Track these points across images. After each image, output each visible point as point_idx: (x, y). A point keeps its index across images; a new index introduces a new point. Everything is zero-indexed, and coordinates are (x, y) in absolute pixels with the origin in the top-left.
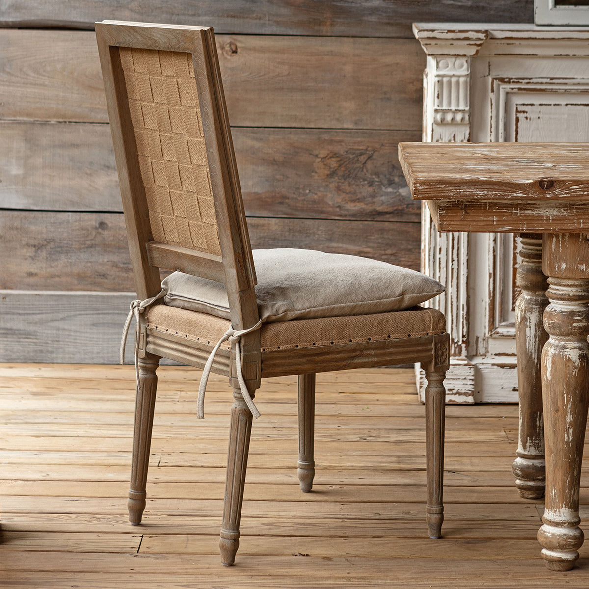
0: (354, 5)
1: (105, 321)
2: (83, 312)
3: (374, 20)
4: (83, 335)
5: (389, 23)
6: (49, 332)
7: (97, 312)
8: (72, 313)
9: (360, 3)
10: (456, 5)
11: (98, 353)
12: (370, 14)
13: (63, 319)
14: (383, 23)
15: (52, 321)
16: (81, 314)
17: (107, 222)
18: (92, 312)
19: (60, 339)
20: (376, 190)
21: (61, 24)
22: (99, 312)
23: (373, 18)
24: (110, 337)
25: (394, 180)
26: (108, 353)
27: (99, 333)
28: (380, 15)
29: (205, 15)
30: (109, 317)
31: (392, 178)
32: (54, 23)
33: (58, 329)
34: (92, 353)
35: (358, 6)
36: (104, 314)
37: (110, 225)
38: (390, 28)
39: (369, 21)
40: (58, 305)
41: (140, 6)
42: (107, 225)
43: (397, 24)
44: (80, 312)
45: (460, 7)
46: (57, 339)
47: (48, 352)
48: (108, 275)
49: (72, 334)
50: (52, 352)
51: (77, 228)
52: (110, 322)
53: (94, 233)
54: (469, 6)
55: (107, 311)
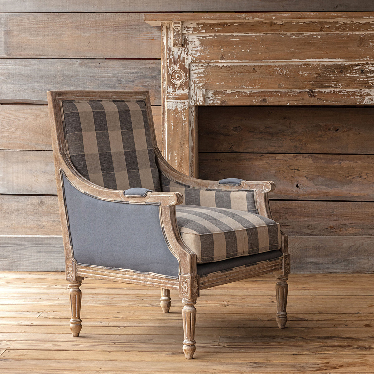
2: (32, 246)
4: (32, 257)
6: (16, 255)
7: (39, 245)
8: (27, 246)
11: (40, 266)
13: (23, 249)
15: (17, 250)
16: (31, 247)
17: (44, 200)
18: (37, 245)
19: (21, 259)
21: (21, 101)
22: (41, 245)
24: (46, 258)
26: (45, 266)
27: (40, 256)
32: (18, 101)
33: (20, 254)
34: (37, 266)
36: (42, 246)
37: (46, 202)
40: (20, 242)
42: (44, 202)
44: (31, 246)
46: (20, 259)
47: (15, 266)
48: (45, 227)
49: (27, 256)
50: (17, 266)
51: (30, 203)
52: (46, 250)
53: (38, 206)
55: (44, 245)
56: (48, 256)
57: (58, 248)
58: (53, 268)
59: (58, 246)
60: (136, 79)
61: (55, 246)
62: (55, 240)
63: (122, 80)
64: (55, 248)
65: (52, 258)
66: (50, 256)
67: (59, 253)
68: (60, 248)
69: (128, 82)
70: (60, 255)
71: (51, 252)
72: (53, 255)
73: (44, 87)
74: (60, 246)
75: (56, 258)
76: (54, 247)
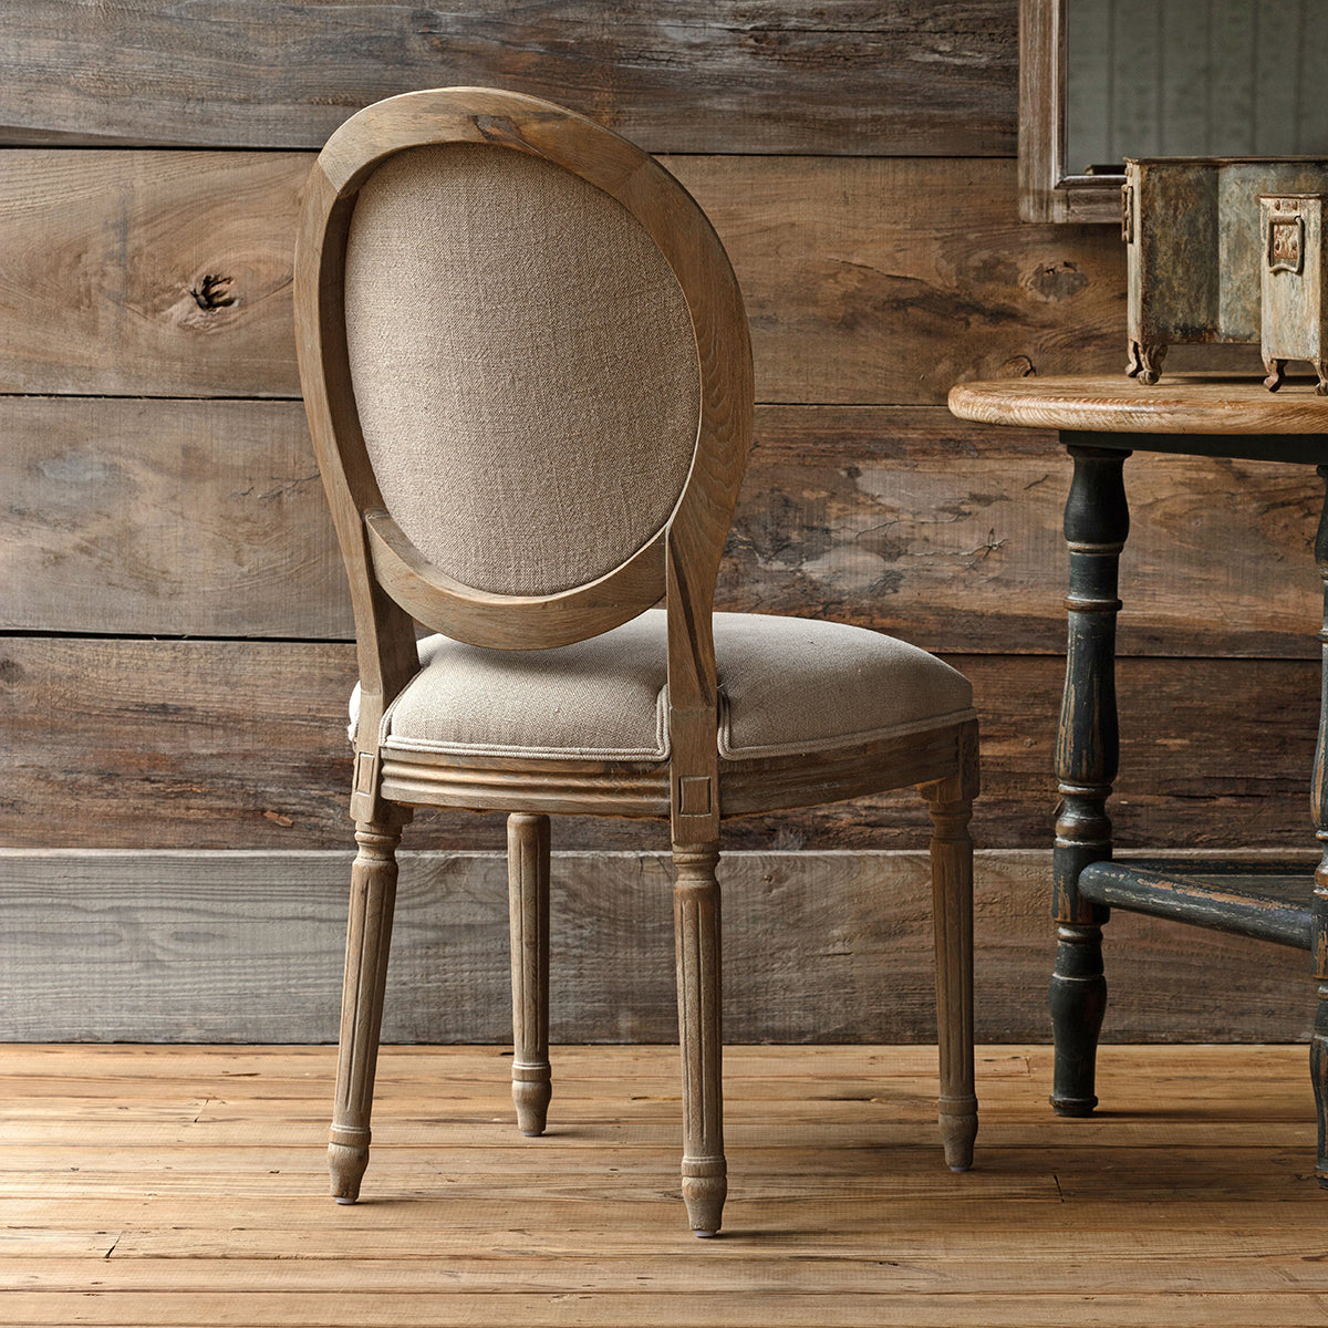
0: (673, 68)
1: (18, 928)
3: (727, 107)
5: (768, 116)
9: (689, 63)
10: (947, 66)
12: (718, 92)
14: (751, 115)
17: (18, 660)
20: (741, 567)
23: (726, 104)
24: (32, 969)
25: (788, 538)
26: (27, 1013)
28: (745, 93)
29: (274, 101)
30: (29, 914)
31: (783, 533)
35: (686, 69)
36: (14, 906)
37: (28, 668)
38: (772, 130)
39: (715, 111)
41: (100, 79)
42: (19, 668)
43: (790, 118)
45: (960, 70)
48: (25, 802)
52: (32, 928)
54: (983, 66)
55: (23, 900)
56: (45, 961)
57: (97, 918)
58: (69, 1020)
59: (100, 904)
60: (514, 11)
61: (81, 903)
62: (80, 872)
63: (438, 12)
64: (81, 917)
65: (66, 968)
66: (53, 960)
67: (102, 945)
68: (109, 918)
69: (467, 23)
70: (108, 953)
71: (58, 938)
72: (65, 952)
73: (12, 52)
74: (109, 904)
75: (83, 967)
76: (76, 908)
